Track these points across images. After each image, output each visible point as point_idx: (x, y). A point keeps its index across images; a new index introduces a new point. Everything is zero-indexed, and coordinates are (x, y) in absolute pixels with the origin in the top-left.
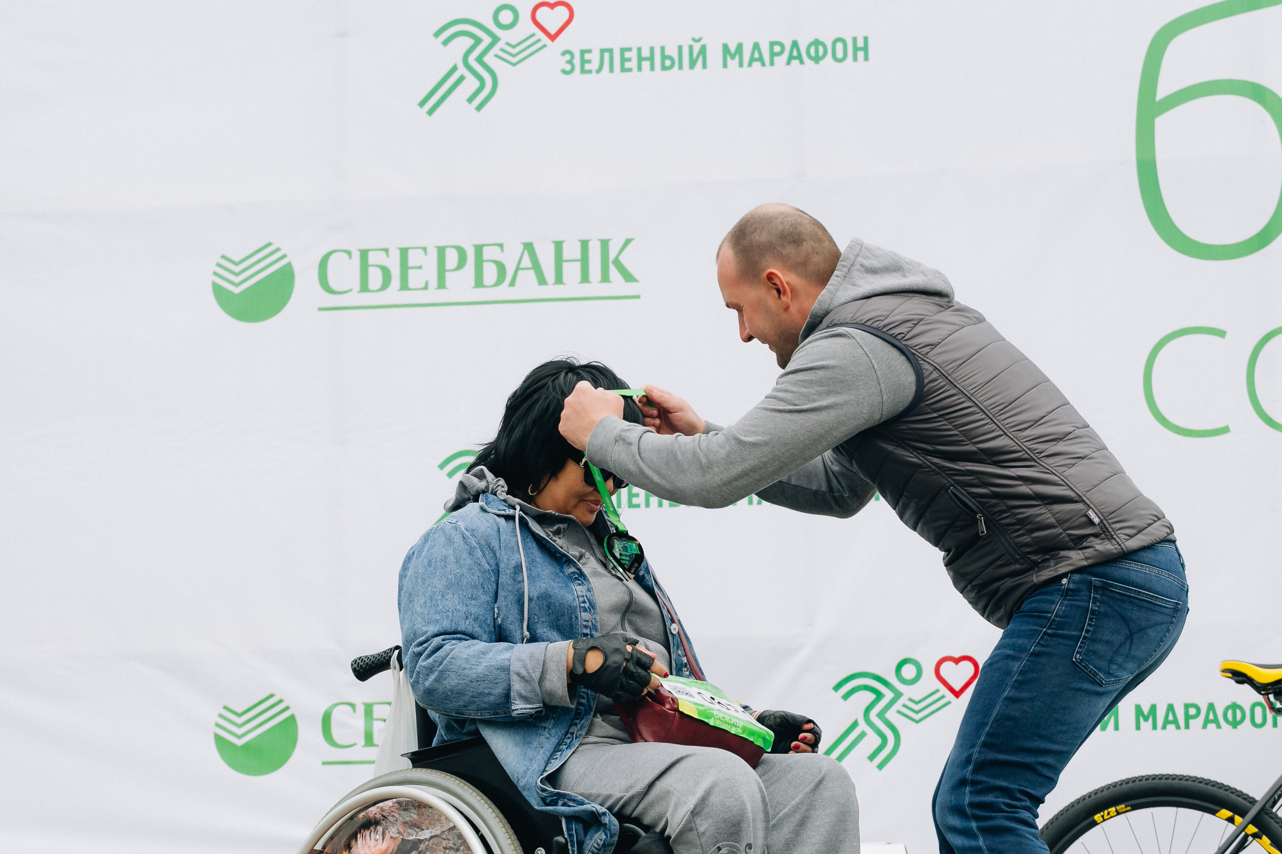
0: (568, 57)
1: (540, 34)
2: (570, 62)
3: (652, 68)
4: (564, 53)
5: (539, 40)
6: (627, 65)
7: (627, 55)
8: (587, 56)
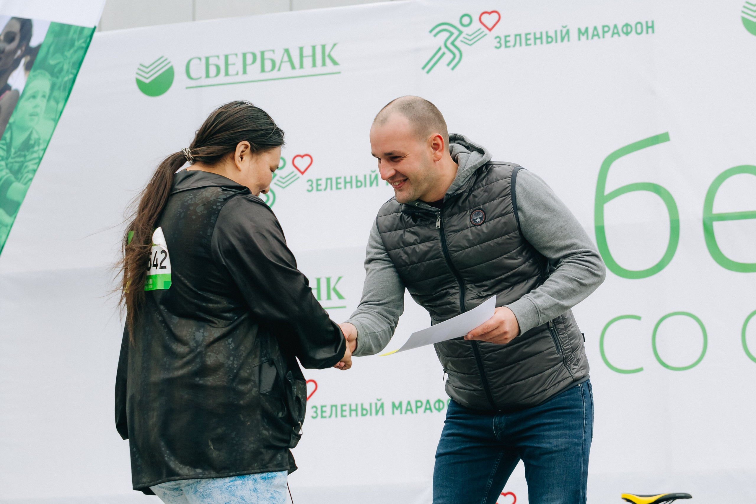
0: (310, 183)
1: (296, 171)
2: (311, 185)
3: (351, 187)
4: (308, 181)
5: (295, 175)
6: (339, 186)
7: (339, 181)
8: (319, 182)
